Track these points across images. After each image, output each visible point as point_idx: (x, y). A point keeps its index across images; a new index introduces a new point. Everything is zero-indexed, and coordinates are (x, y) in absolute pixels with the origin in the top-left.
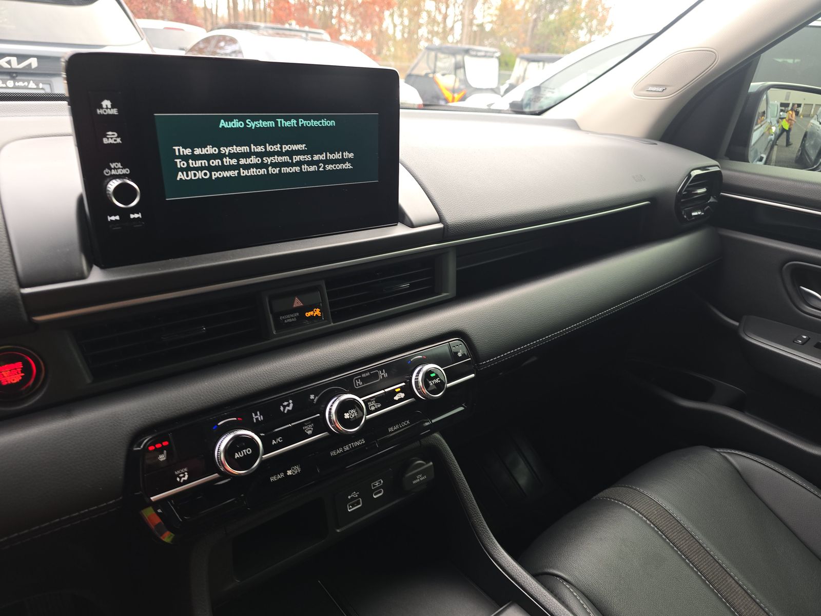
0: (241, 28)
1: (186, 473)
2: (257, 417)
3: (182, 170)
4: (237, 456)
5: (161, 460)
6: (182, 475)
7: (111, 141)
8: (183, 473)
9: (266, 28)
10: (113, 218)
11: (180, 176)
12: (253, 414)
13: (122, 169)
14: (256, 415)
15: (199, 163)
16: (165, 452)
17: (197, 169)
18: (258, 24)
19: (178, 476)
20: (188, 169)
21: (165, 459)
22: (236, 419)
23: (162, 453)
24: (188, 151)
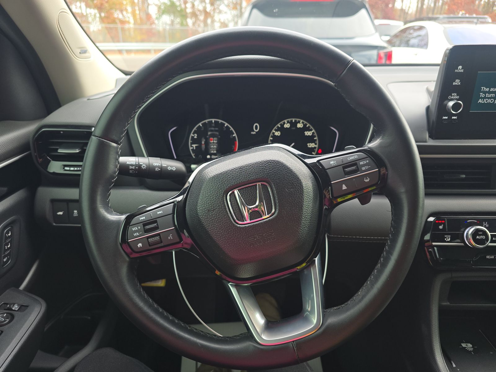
0: (425, 20)
1: (449, 238)
2: (485, 224)
3: (482, 98)
4: (477, 237)
5: (440, 228)
6: (447, 238)
7: (456, 84)
8: (448, 237)
9: (444, 18)
10: (445, 118)
11: (480, 101)
12: (484, 223)
13: (456, 96)
14: (485, 223)
15: (490, 95)
16: (442, 225)
17: (488, 98)
18: (438, 16)
19: (446, 237)
20: (485, 98)
21: (442, 228)
22: (476, 221)
23: (441, 225)
24: (487, 90)
